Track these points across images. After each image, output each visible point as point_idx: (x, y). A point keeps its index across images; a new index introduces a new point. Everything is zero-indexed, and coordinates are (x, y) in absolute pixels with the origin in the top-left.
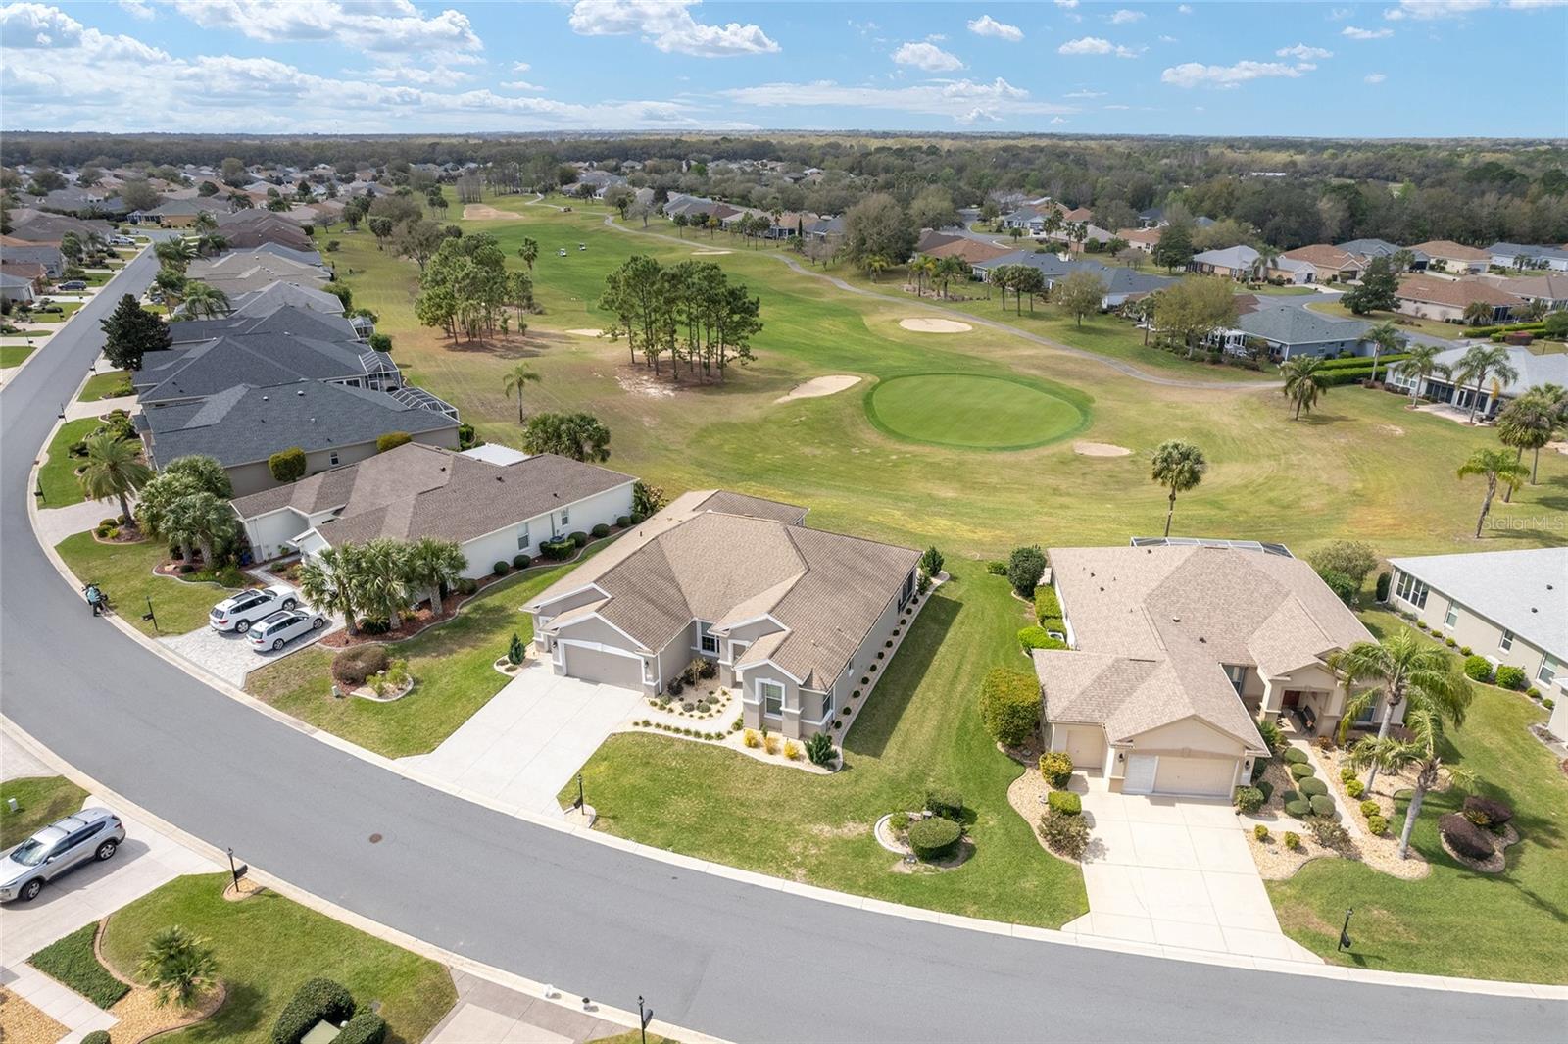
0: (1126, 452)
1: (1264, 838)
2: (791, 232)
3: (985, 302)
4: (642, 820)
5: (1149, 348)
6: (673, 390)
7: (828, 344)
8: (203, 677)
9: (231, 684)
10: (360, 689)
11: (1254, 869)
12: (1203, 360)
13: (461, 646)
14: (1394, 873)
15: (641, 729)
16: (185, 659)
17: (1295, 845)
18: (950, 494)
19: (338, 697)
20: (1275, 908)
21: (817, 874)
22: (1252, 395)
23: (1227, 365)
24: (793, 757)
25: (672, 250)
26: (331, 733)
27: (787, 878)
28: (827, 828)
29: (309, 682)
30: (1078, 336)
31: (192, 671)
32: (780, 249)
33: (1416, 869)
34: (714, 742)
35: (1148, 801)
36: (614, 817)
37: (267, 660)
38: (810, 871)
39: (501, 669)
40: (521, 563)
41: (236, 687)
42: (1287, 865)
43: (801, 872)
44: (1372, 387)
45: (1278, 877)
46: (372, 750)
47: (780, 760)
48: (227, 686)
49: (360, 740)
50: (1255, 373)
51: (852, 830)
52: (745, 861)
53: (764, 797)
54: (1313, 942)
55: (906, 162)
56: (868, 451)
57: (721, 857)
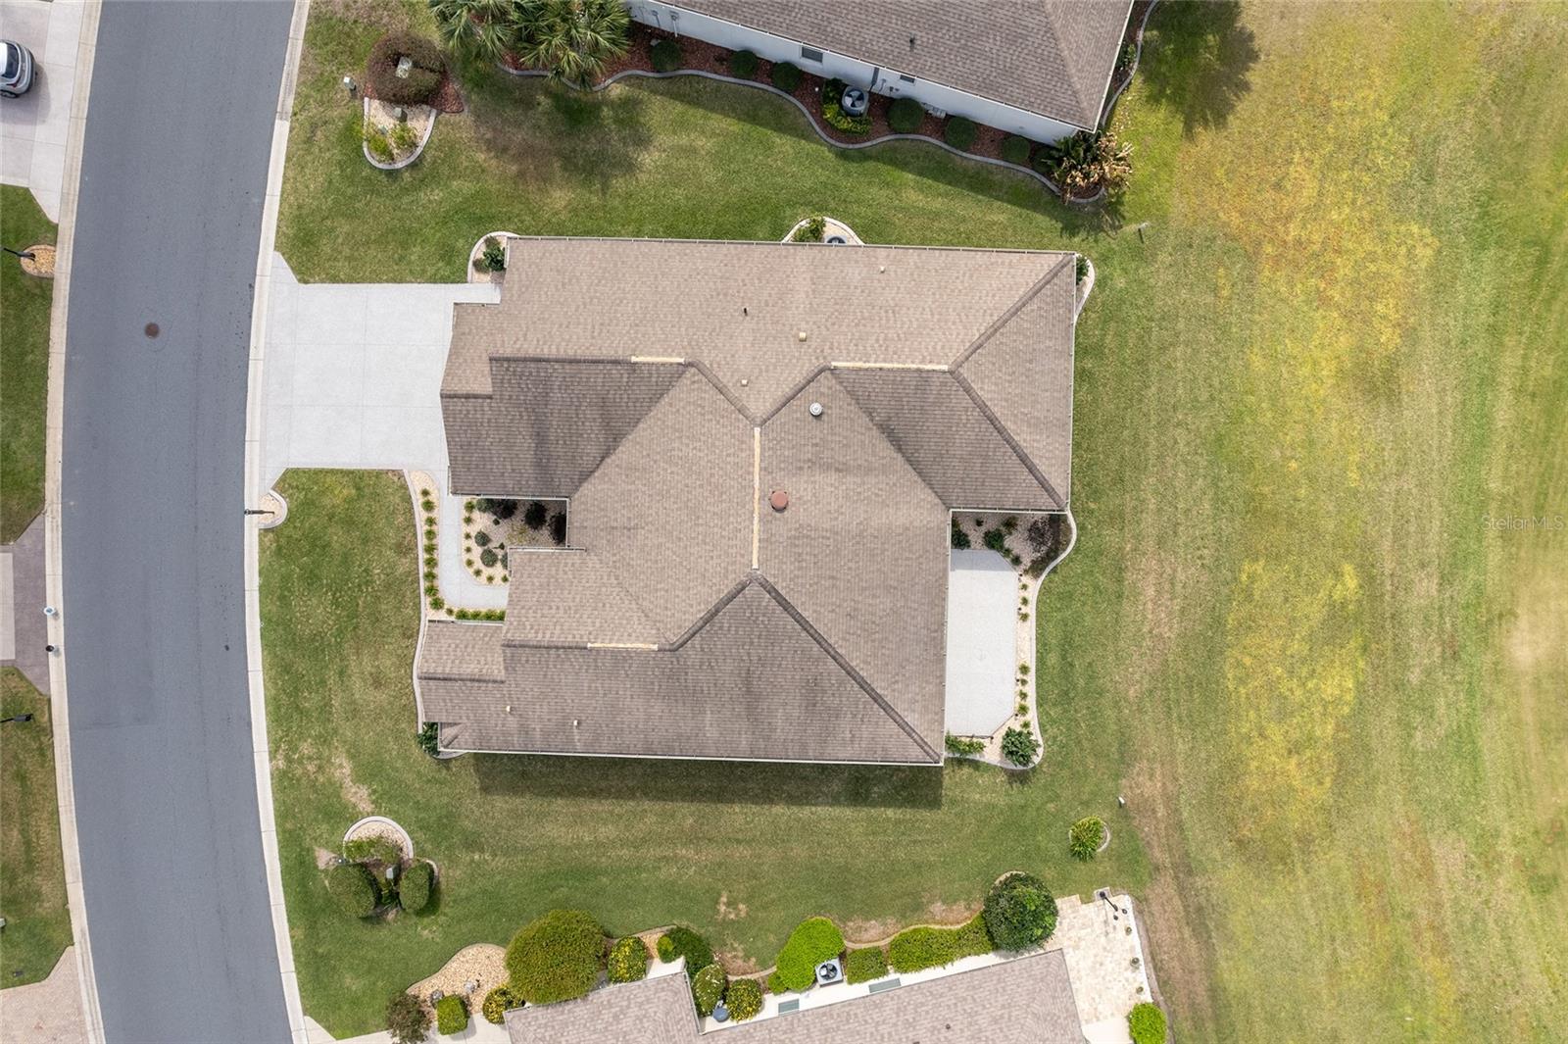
4: (286, 578)
15: (419, 502)
21: (283, 781)
27: (270, 752)
28: (347, 771)
34: (426, 600)
36: (282, 548)
38: (286, 773)
43: (282, 764)
46: (281, 212)
51: (359, 796)
57: (270, 680)
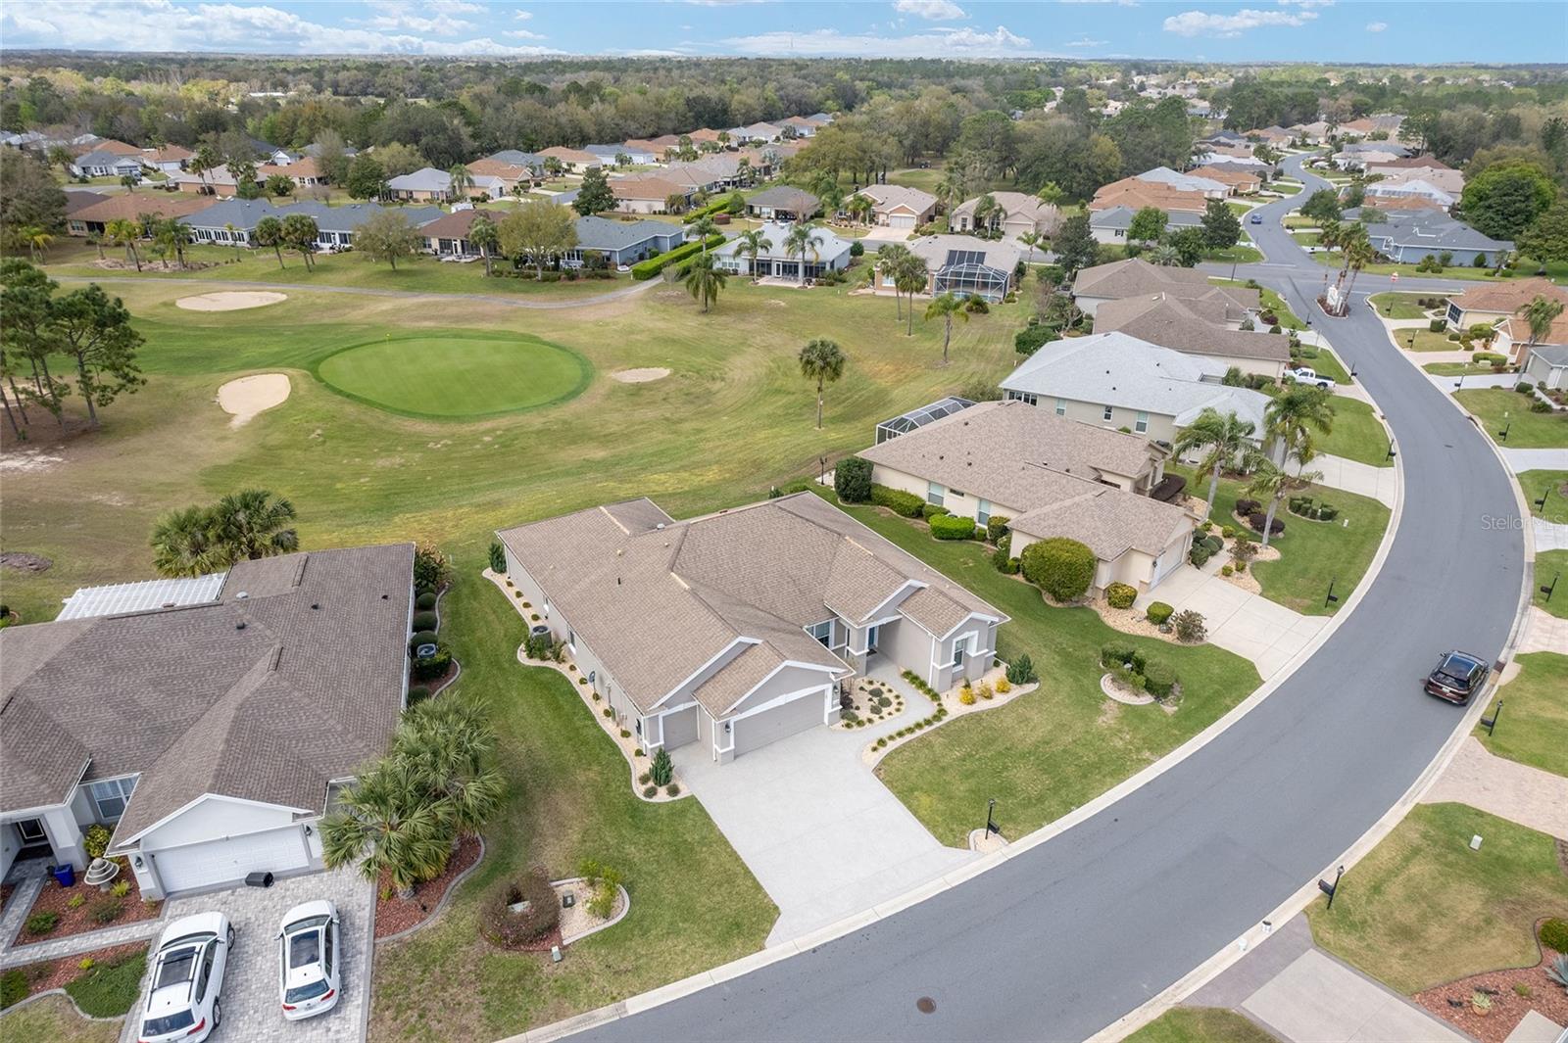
0: (665, 372)
1: (1226, 573)
10: (565, 932)
11: (1249, 594)
12: (563, 279)
15: (884, 750)
19: (562, 959)
20: (1283, 606)
23: (588, 279)
24: (1006, 691)
28: (1102, 718)
29: (480, 978)
33: (1275, 553)
34: (944, 719)
39: (662, 797)
42: (1252, 580)
43: (1146, 753)
45: (1260, 590)
46: (724, 961)
47: (1001, 699)
49: (691, 967)
51: (1110, 709)
53: (1047, 727)
54: (1316, 611)
56: (448, 442)
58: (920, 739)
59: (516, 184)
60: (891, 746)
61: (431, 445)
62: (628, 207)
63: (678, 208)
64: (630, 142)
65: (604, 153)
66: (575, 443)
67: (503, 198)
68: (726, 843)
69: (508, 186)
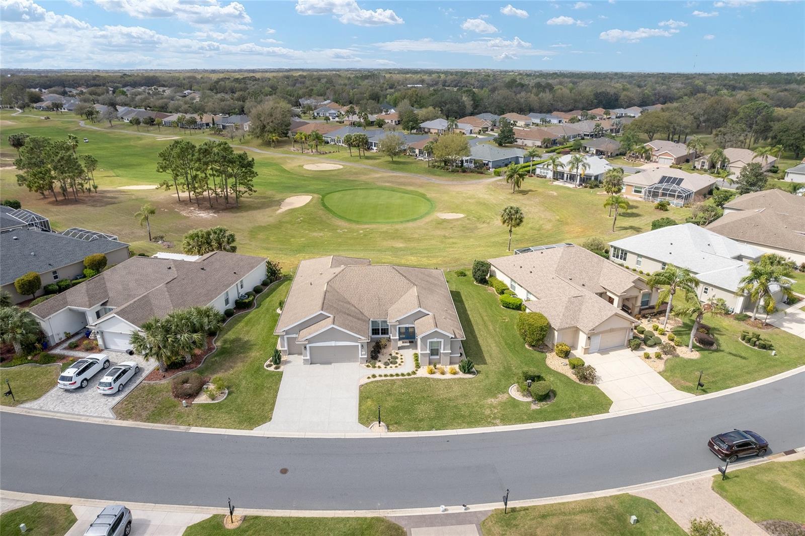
0: (462, 216)
1: (647, 357)
2: (207, 125)
3: (338, 153)
4: (410, 420)
5: (430, 168)
6: (214, 213)
7: (275, 181)
8: (80, 419)
9: (104, 417)
10: (196, 399)
11: (652, 370)
12: (458, 171)
13: (235, 363)
14: (692, 358)
15: (372, 379)
16: (55, 412)
17: (658, 357)
18: (401, 245)
19: (186, 407)
20: (668, 381)
21: (505, 420)
22: (489, 185)
23: (469, 172)
24: (455, 373)
25: (140, 139)
26: (201, 426)
27: (494, 426)
28: (493, 400)
29: (159, 403)
30: (395, 166)
31: (67, 418)
32: (205, 134)
33: (696, 355)
34: (413, 376)
35: (599, 354)
36: (396, 423)
37: (118, 399)
38: (501, 420)
39: (272, 369)
40: (229, 314)
41: (110, 418)
42: (660, 365)
43: (498, 421)
44: (532, 176)
45: (661, 370)
46: (235, 428)
47: (448, 376)
48: (103, 419)
49: (223, 426)
50: (482, 175)
51: (502, 397)
52: (471, 424)
53: (457, 394)
54: (688, 390)
55: (242, 85)
56: (346, 231)
57: (460, 426)
58: (392, 380)
59: (480, 129)
60: (378, 378)
61: (339, 231)
62: (523, 142)
63: (547, 145)
64: (555, 113)
65: (536, 117)
66: (394, 239)
67: (472, 135)
68: (277, 392)
69: (477, 130)
